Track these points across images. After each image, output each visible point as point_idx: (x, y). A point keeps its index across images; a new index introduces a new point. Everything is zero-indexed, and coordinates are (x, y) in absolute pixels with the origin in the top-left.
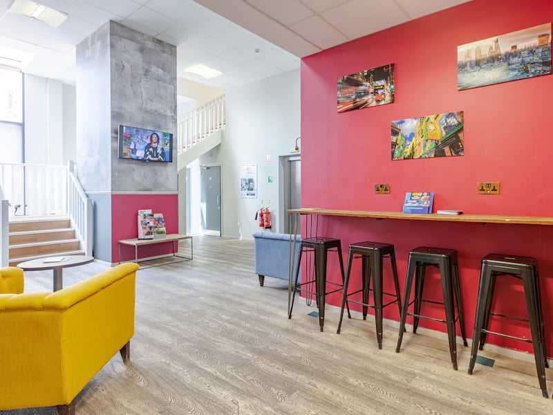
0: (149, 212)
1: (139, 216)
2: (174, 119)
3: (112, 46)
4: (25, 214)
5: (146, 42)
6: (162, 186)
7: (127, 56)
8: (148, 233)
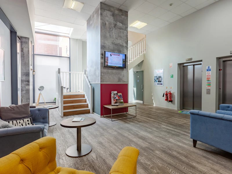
0: (116, 92)
1: (112, 94)
2: (127, 47)
3: (101, 14)
4: (70, 91)
5: (115, 11)
6: (121, 80)
7: (107, 18)
8: (116, 103)
